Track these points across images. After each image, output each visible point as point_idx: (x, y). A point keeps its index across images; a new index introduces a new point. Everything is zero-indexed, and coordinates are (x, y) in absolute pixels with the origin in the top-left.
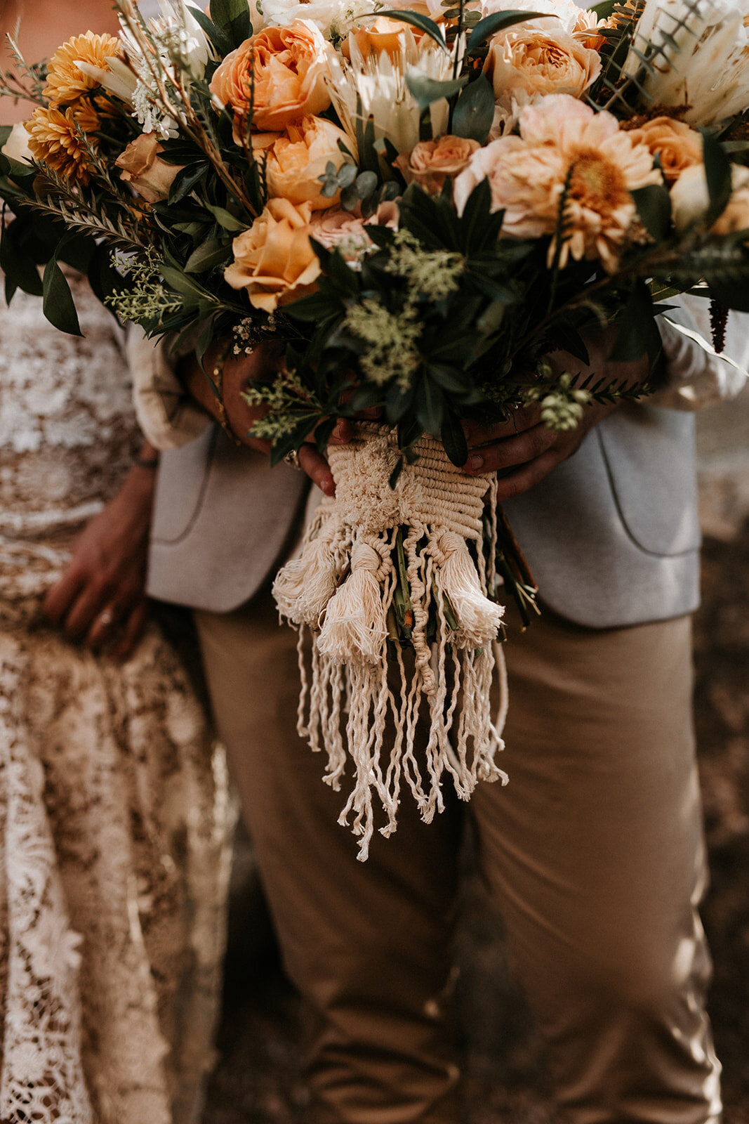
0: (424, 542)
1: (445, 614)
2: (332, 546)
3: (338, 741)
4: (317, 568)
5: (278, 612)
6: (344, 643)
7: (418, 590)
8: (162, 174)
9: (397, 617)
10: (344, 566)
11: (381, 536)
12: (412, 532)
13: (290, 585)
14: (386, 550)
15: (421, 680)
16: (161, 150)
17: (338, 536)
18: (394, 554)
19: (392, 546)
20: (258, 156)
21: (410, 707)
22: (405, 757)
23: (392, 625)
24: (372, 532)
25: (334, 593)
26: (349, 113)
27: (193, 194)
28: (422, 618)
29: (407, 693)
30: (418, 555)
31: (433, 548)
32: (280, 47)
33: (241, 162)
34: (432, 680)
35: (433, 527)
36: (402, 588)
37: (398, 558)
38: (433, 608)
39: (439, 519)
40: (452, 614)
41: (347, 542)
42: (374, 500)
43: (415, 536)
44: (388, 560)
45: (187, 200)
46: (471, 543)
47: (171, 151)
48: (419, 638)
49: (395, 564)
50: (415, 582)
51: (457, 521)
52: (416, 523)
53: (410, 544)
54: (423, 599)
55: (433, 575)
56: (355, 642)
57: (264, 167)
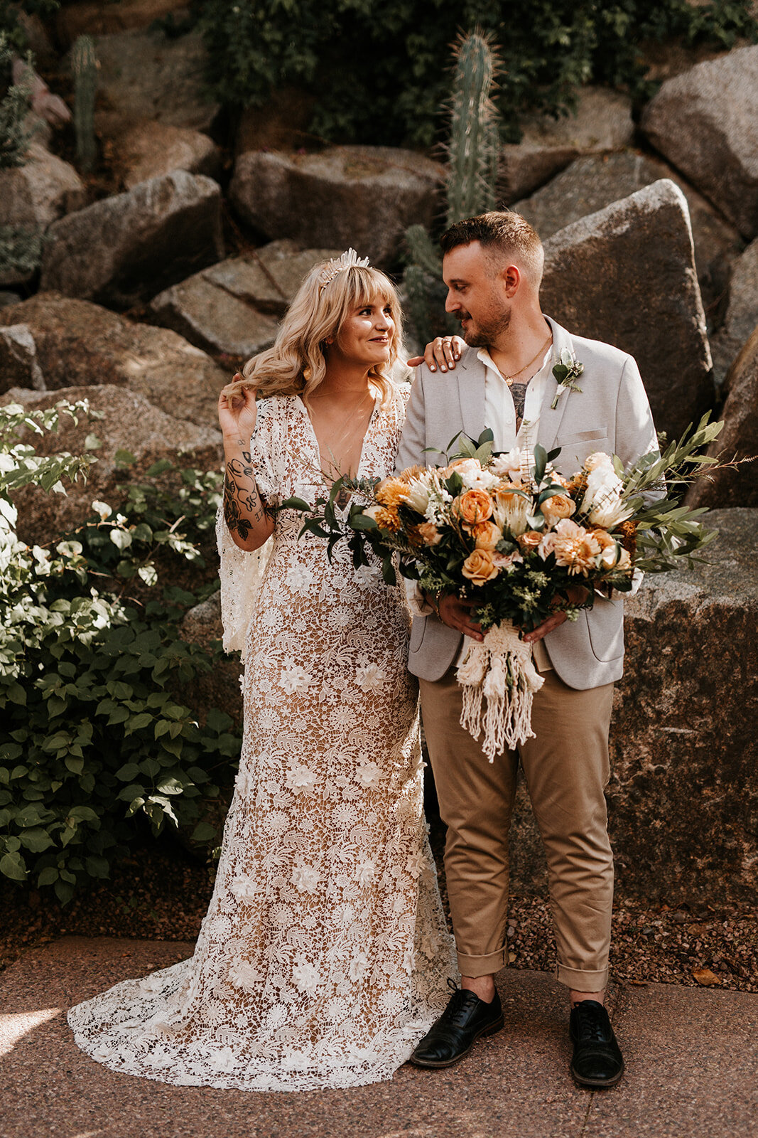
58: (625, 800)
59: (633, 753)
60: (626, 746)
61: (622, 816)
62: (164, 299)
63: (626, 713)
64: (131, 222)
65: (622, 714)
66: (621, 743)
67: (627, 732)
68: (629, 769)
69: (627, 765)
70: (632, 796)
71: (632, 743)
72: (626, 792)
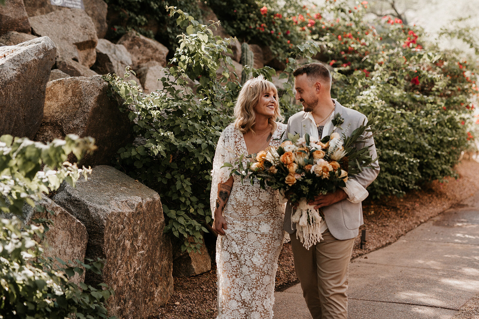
0: (311, 211)
1: (314, 219)
4: (298, 215)
6: (302, 224)
7: (311, 217)
8: (276, 171)
9: (308, 220)
10: (301, 214)
11: (305, 210)
14: (306, 212)
20: (288, 168)
25: (300, 218)
26: (297, 162)
28: (311, 220)
32: (288, 154)
33: (285, 168)
36: (309, 216)
37: (308, 213)
38: (312, 219)
42: (304, 206)
43: (309, 210)
45: (279, 173)
48: (311, 222)
55: (312, 214)
56: (304, 223)
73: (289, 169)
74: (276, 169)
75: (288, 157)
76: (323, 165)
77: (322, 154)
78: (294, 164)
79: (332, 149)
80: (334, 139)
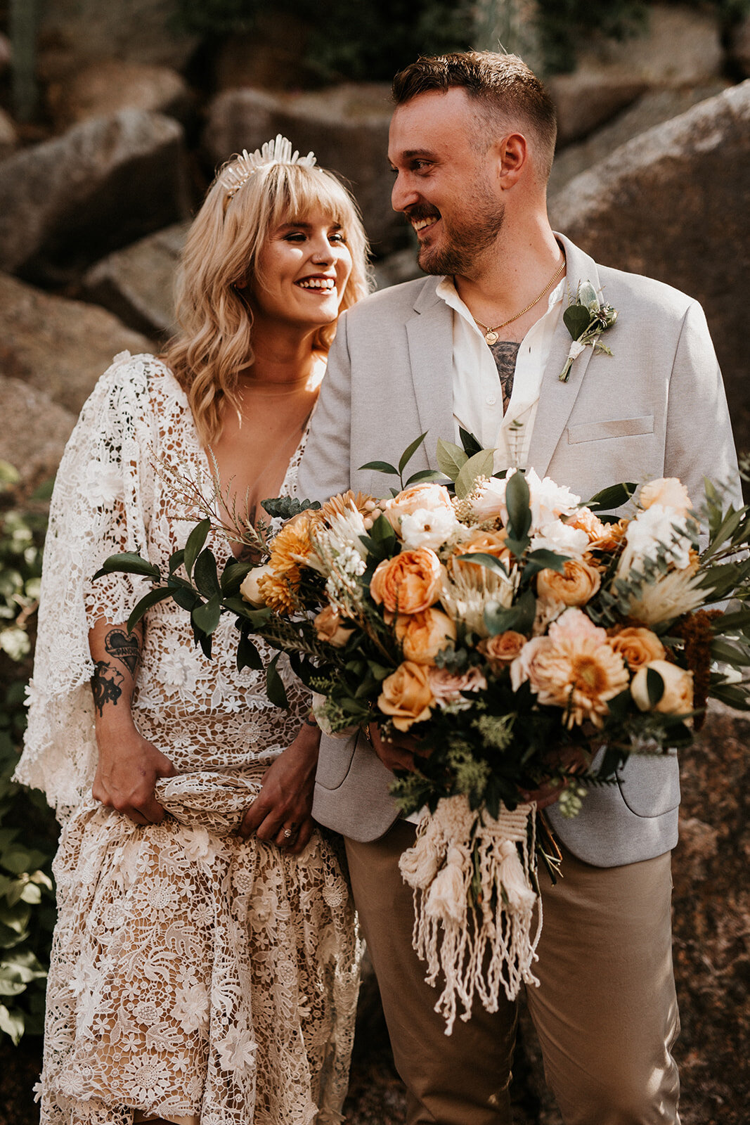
0: (490, 848)
1: (502, 895)
2: (435, 841)
3: (435, 957)
4: (426, 855)
5: (402, 877)
6: (441, 909)
7: (486, 878)
8: (341, 636)
9: (473, 893)
10: (443, 855)
11: (465, 844)
12: (483, 842)
13: (408, 863)
14: (467, 853)
15: (487, 929)
16: (342, 622)
17: (439, 836)
18: (472, 856)
19: (472, 850)
20: (399, 631)
21: (480, 945)
22: (476, 974)
23: (470, 897)
24: (459, 842)
25: (435, 876)
27: (360, 649)
28: (488, 895)
29: (478, 936)
30: (487, 855)
31: (496, 852)
32: (413, 562)
33: (388, 636)
34: (494, 931)
35: (496, 839)
36: (477, 876)
37: (475, 858)
38: (494, 889)
39: (499, 834)
40: (505, 895)
41: (444, 841)
42: (461, 825)
43: (485, 845)
44: (469, 860)
45: (356, 651)
46: (519, 845)
47: (347, 623)
48: (486, 907)
49: (473, 861)
50: (485, 873)
51: (511, 833)
52: (486, 837)
53: (482, 850)
54: (489, 883)
55: (495, 868)
56: (447, 910)
57: (402, 643)
58: (720, 999)
59: (733, 925)
60: (721, 915)
61: (717, 1023)
62: (102, 271)
63: (721, 864)
64: (67, 176)
65: (715, 865)
66: (714, 910)
67: (723, 893)
68: (727, 951)
69: (723, 944)
70: (731, 992)
71: (732, 911)
72: (721, 986)
73: (407, 646)
74: (345, 627)
75: (410, 580)
76: (580, 651)
77: (584, 586)
78: (436, 617)
79: (638, 566)
80: (655, 512)
